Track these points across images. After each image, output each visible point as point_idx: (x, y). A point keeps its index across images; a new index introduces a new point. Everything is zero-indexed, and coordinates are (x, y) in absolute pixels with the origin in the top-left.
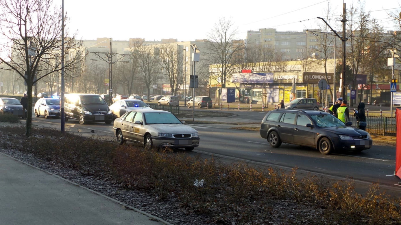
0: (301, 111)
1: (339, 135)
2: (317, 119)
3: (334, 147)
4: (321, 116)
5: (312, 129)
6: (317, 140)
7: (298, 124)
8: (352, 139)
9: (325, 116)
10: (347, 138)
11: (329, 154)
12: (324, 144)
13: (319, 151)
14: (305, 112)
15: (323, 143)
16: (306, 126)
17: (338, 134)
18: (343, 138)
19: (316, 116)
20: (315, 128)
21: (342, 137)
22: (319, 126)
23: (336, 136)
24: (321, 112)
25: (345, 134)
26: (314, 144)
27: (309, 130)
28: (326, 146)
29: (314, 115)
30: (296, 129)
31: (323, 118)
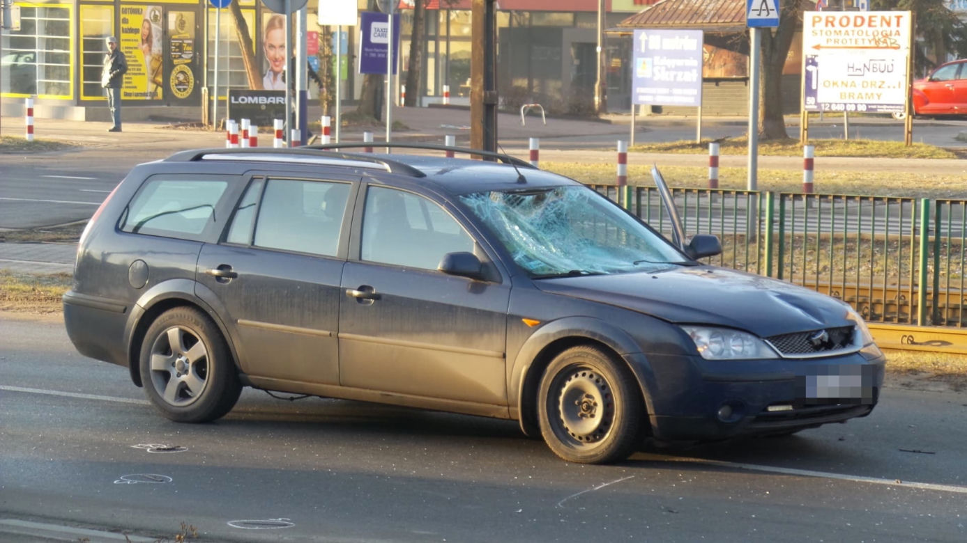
0: (386, 166)
1: (688, 330)
2: (504, 219)
3: (650, 410)
4: (529, 198)
5: (477, 289)
6: (520, 366)
7: (370, 254)
8: (768, 352)
9: (550, 197)
10: (740, 348)
11: (616, 458)
12: (577, 392)
13: (541, 439)
14: (420, 175)
15: (568, 384)
16: (439, 267)
17: (677, 325)
18: (716, 347)
19: (497, 200)
20: (506, 282)
21: (708, 345)
22: (532, 266)
23: (667, 336)
24: (524, 171)
25: (724, 324)
26: (496, 390)
27: (457, 293)
28: (591, 408)
29: (482, 189)
30: (361, 289)
31: (537, 213)
